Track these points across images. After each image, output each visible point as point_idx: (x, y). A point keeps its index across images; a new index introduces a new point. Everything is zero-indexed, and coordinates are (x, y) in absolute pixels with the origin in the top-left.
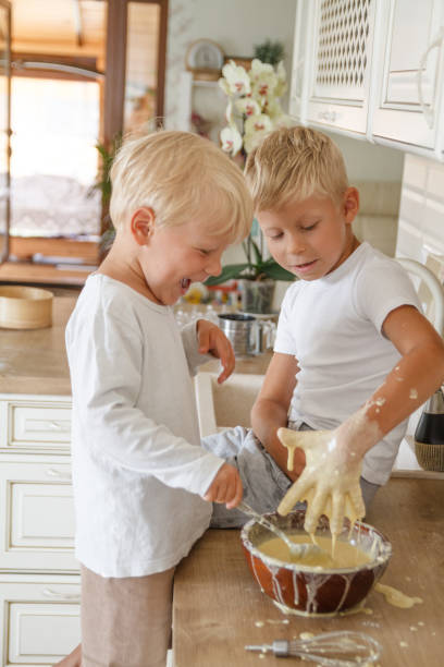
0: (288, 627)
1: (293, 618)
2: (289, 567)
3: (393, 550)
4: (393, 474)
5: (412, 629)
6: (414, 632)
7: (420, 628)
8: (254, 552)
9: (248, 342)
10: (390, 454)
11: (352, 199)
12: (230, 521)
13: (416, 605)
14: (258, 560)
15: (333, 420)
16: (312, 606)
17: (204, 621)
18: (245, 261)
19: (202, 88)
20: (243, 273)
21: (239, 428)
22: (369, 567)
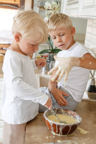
0: (54, 139)
1: (56, 136)
2: (55, 123)
3: (82, 119)
4: (82, 99)
5: (86, 139)
6: (87, 140)
7: (88, 139)
8: (46, 119)
9: (49, 67)
10: (81, 95)
11: (73, 30)
12: (42, 110)
13: (87, 133)
14: (47, 121)
15: (68, 86)
16: (61, 133)
17: (33, 136)
18: (49, 49)
19: (41, 11)
20: (48, 51)
21: (45, 87)
22: (76, 124)
